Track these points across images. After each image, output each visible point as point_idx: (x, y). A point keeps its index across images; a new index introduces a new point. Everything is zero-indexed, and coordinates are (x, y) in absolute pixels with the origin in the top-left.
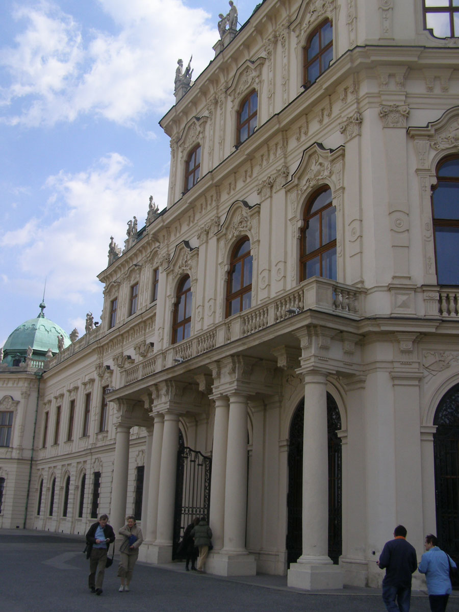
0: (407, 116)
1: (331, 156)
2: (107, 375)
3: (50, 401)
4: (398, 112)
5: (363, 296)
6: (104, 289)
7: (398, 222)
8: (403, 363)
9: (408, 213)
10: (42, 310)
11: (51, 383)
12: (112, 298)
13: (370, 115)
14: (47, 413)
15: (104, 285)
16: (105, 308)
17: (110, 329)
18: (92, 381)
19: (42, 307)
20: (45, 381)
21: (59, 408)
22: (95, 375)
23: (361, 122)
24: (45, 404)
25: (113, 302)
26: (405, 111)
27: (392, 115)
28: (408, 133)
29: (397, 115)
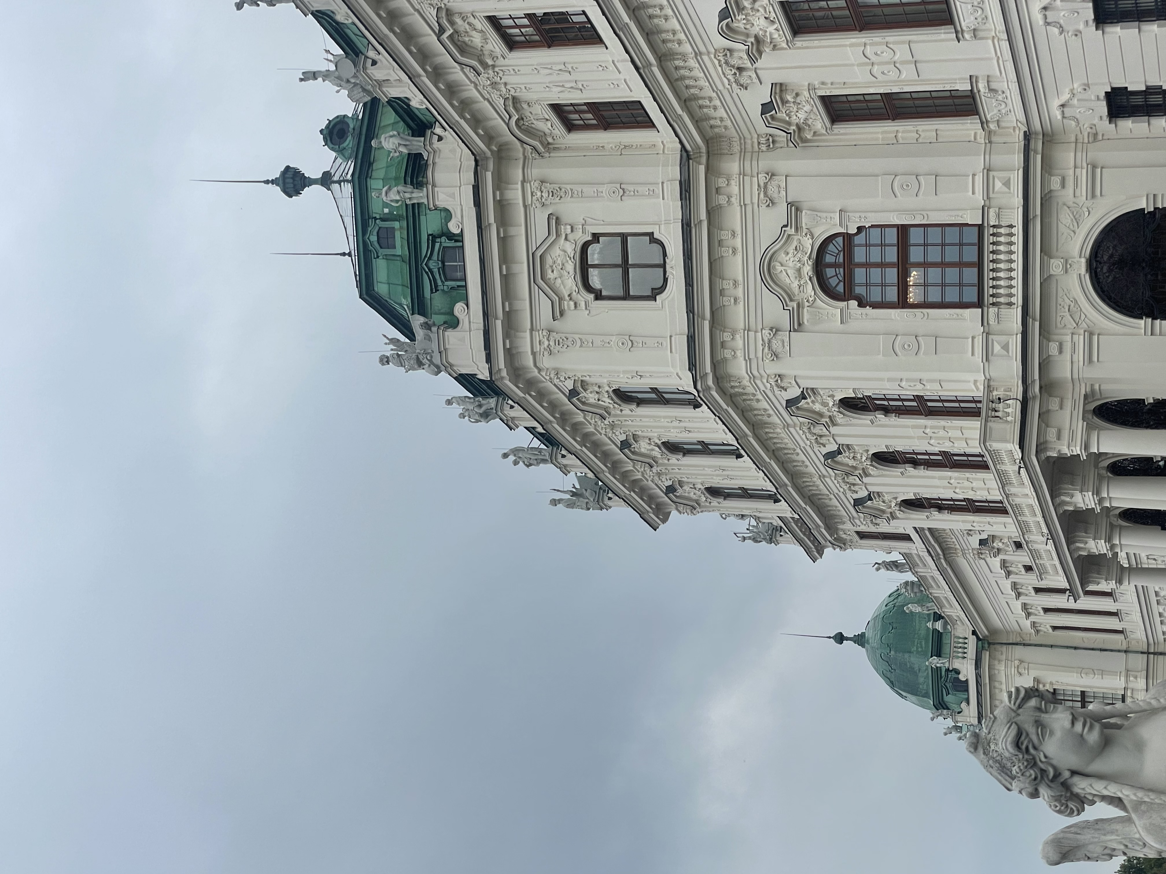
0: (775, 330)
1: (810, 397)
2: (997, 544)
3: (1034, 624)
4: (770, 341)
5: (992, 383)
6: (838, 550)
7: (906, 346)
8: (1074, 351)
9: (895, 336)
10: (847, 639)
11: (997, 622)
12: (856, 537)
13: (772, 368)
14: (1055, 628)
15: (828, 551)
16: (872, 547)
17: (912, 540)
18: (1004, 564)
19: (840, 638)
20: (993, 632)
21: (1046, 610)
22: (995, 562)
23: (779, 376)
24: (1038, 631)
25: (862, 535)
26: (770, 334)
27: (774, 347)
28: (795, 331)
29: (774, 341)
